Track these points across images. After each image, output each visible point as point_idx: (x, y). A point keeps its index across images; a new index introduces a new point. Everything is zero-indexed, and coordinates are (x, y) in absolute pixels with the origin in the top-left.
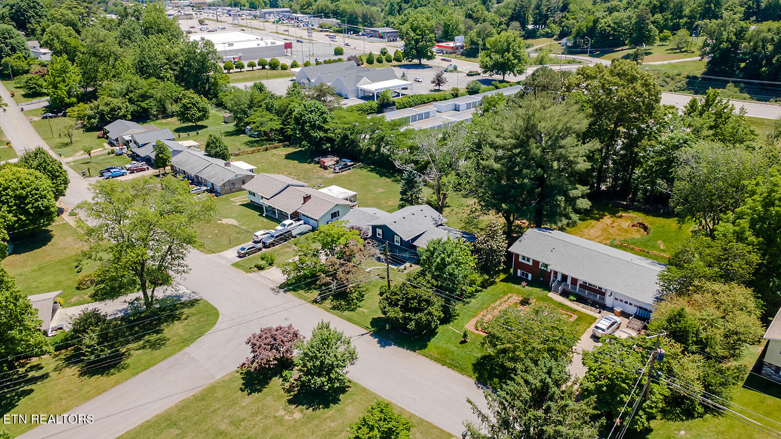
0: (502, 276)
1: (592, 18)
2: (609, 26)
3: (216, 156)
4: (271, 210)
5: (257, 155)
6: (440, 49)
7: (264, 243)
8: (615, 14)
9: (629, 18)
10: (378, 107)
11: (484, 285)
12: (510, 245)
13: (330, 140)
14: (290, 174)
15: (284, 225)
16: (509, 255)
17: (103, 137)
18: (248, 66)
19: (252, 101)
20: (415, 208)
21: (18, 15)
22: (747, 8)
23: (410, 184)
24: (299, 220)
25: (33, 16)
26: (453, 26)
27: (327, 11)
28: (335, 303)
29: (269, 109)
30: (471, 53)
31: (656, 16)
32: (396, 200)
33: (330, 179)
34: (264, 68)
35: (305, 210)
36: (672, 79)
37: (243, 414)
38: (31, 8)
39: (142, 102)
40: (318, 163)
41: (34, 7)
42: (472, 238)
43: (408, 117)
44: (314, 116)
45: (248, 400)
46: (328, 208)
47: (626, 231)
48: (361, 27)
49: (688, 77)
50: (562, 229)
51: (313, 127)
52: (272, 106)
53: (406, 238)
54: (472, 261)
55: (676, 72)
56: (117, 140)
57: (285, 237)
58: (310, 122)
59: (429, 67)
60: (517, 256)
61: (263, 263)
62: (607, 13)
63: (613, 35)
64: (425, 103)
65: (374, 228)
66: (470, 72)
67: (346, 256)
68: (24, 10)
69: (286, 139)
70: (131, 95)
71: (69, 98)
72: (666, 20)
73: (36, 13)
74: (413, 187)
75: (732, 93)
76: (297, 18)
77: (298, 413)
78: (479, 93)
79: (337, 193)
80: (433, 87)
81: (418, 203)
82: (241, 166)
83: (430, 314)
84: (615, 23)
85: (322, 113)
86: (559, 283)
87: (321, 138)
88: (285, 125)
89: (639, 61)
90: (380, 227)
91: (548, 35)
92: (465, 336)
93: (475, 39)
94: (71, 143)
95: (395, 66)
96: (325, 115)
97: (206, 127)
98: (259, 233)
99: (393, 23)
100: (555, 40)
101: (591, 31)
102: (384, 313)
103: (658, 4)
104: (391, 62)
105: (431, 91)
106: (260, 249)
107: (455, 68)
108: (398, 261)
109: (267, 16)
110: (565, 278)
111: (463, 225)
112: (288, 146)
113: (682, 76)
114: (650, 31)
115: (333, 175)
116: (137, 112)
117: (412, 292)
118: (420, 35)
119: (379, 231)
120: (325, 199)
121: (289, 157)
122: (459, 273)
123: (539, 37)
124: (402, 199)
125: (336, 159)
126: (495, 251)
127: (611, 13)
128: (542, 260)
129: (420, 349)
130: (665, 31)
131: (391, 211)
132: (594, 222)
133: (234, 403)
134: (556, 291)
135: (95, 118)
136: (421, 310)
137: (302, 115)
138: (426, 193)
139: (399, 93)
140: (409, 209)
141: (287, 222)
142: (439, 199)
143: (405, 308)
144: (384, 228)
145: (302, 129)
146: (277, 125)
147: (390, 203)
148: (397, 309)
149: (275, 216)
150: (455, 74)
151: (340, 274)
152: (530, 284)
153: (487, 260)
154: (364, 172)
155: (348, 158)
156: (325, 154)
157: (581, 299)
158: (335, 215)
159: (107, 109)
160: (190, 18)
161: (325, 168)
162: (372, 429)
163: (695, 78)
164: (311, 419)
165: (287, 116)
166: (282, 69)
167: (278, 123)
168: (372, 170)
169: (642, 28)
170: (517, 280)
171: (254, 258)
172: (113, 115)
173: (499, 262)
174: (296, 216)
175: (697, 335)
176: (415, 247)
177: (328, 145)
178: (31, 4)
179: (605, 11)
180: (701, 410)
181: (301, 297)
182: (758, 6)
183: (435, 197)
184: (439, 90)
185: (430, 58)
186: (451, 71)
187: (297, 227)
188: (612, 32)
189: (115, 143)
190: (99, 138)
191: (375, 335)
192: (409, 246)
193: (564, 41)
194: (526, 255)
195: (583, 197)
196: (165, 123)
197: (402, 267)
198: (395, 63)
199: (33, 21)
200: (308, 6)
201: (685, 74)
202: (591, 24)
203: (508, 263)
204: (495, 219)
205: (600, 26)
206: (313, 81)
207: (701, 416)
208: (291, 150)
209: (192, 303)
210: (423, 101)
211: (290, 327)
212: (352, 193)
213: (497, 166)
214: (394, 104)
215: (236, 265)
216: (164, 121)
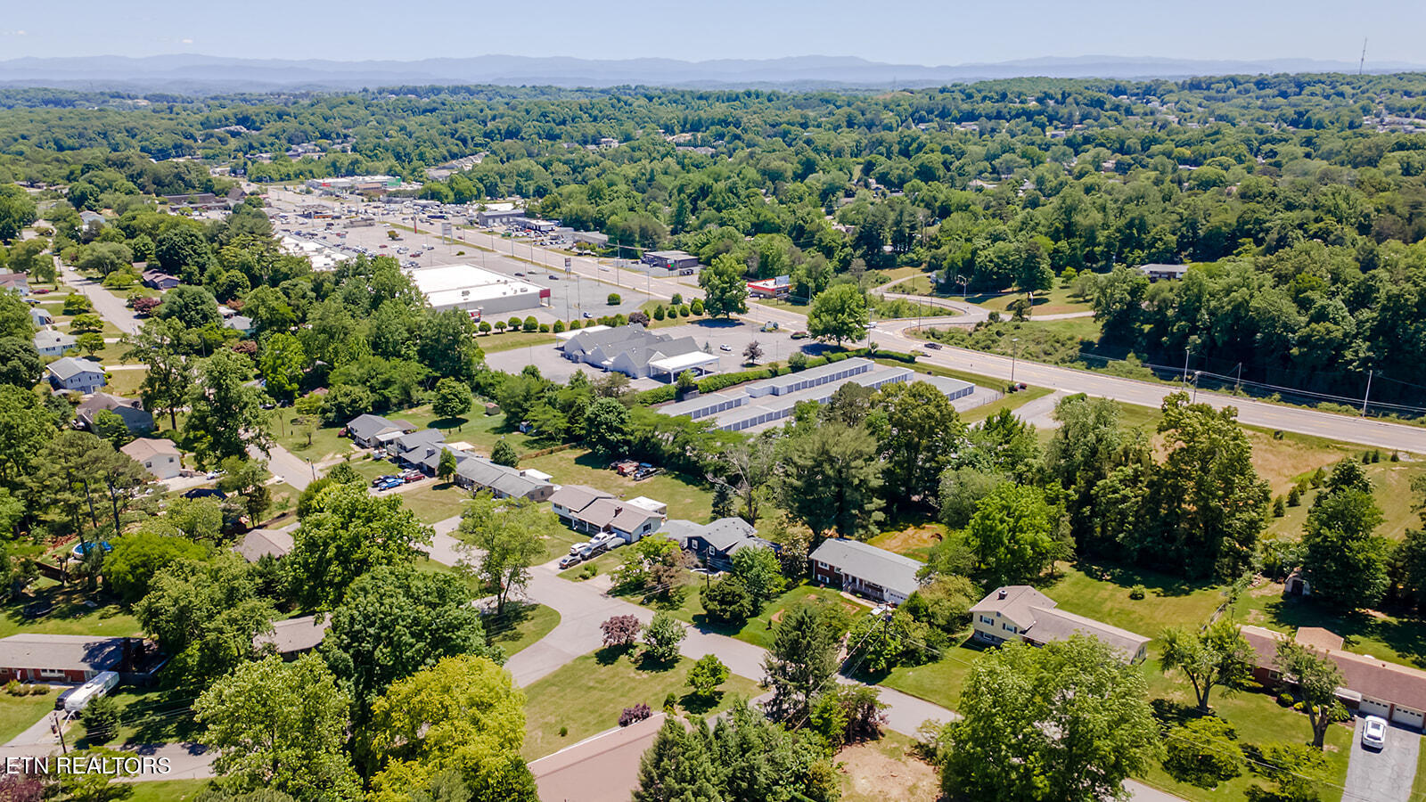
0: (805, 581)
1: (969, 246)
2: (991, 261)
3: (506, 463)
4: (581, 523)
5: (543, 459)
6: (756, 290)
7: (582, 556)
8: (1000, 244)
9: (1018, 250)
10: (676, 393)
11: (789, 588)
12: (810, 553)
13: (628, 443)
14: (586, 482)
15: (598, 538)
16: (811, 562)
17: (346, 436)
18: (496, 327)
19: (528, 392)
20: (728, 520)
21: (171, 255)
22: (1180, 237)
23: (722, 496)
24: (612, 533)
25: (190, 255)
26: (773, 258)
27: (585, 218)
28: (659, 604)
29: (551, 403)
30: (799, 296)
31: (1059, 244)
32: (708, 511)
33: (631, 488)
34: (516, 329)
35: (616, 523)
36: (1063, 345)
37: (603, 677)
38: (188, 244)
39: (384, 389)
40: (613, 468)
41: (192, 243)
42: (778, 547)
43: (715, 407)
44: (611, 417)
45: (605, 671)
46: (641, 521)
47: (925, 541)
48: (638, 248)
49: (1082, 343)
50: (860, 540)
51: (611, 429)
52: (555, 399)
53: (721, 549)
54: (777, 565)
55: (1068, 335)
56: (369, 441)
57: (602, 549)
58: (606, 424)
59: (741, 324)
60: (817, 562)
61: (587, 573)
62: (989, 241)
63: (996, 273)
64: (735, 384)
65: (690, 540)
66: (796, 334)
67: (669, 563)
68: (180, 248)
69: (572, 439)
70: (372, 381)
71: (290, 384)
72: (1074, 249)
73: (194, 251)
74: (725, 499)
75: (1132, 367)
76: (537, 229)
77: (645, 675)
78: (805, 369)
79: (646, 505)
80: (745, 360)
81: (730, 516)
82: (537, 476)
83: (742, 605)
84: (1000, 257)
85: (620, 413)
86: (850, 584)
87: (618, 441)
88: (573, 424)
89: (1025, 316)
90: (695, 538)
91: (913, 264)
92: (770, 623)
93: (804, 280)
94: (310, 443)
95: (693, 323)
96: (623, 416)
97: (467, 421)
98: (576, 546)
99: (687, 244)
100: (923, 270)
101: (968, 266)
102: (705, 607)
103: (1062, 227)
104: (687, 315)
105: (743, 366)
106: (579, 562)
107: (776, 326)
108: (714, 570)
109: (490, 221)
110: (854, 579)
111: (774, 536)
112: (575, 447)
113: (1075, 340)
114: (1043, 273)
115: (634, 483)
116: (379, 402)
117: (728, 589)
118: (727, 283)
119: (695, 542)
120: (636, 512)
121: (579, 461)
122: (765, 576)
123: (899, 266)
124: (713, 512)
125: (636, 464)
126: (797, 558)
127: (994, 241)
128: (836, 565)
129: (734, 634)
130: (1068, 268)
131: (703, 523)
132: (897, 533)
133: (594, 671)
134: (846, 591)
135: (330, 412)
136: (735, 603)
137: (597, 416)
138: (738, 504)
139: (701, 370)
140: (721, 522)
141: (601, 535)
142: (750, 510)
143: (722, 602)
144: (699, 539)
145: (598, 432)
146: (563, 423)
147: (700, 515)
148: (716, 603)
149: (587, 530)
150: (774, 335)
151: (664, 579)
152: (827, 586)
153: (791, 565)
154: (668, 479)
155: (648, 463)
156: (622, 458)
157: (865, 596)
158: (647, 528)
159: (347, 400)
160: (370, 225)
161: (625, 475)
162: (703, 668)
163: (1091, 344)
164: (655, 678)
165: (575, 412)
166: (542, 331)
167: (564, 421)
168: (677, 477)
169: (1032, 269)
170: (815, 583)
171: (577, 569)
172: (354, 408)
173: (802, 567)
174: (608, 529)
175: (926, 610)
176: (728, 556)
177: (626, 448)
178: (189, 239)
179: (987, 239)
180: (925, 659)
181: (629, 601)
182: (1195, 233)
183: (747, 508)
184: (752, 365)
185: (743, 311)
186: (771, 331)
187: (611, 540)
188: (996, 269)
189: (367, 444)
190: (340, 436)
191: (696, 626)
192: (722, 555)
193: (933, 274)
194: (824, 561)
195: (879, 510)
196: (412, 415)
197: (717, 575)
198: (692, 317)
199: (189, 260)
200: (554, 208)
201: (1079, 337)
202: (969, 256)
203: (809, 569)
204: (801, 531)
205: (979, 260)
206: (589, 353)
207: (925, 663)
208: (579, 453)
209: (534, 607)
210: (733, 382)
211: (632, 616)
212: (661, 505)
213: (797, 483)
214: (696, 387)
215: (560, 575)
216: (410, 412)
